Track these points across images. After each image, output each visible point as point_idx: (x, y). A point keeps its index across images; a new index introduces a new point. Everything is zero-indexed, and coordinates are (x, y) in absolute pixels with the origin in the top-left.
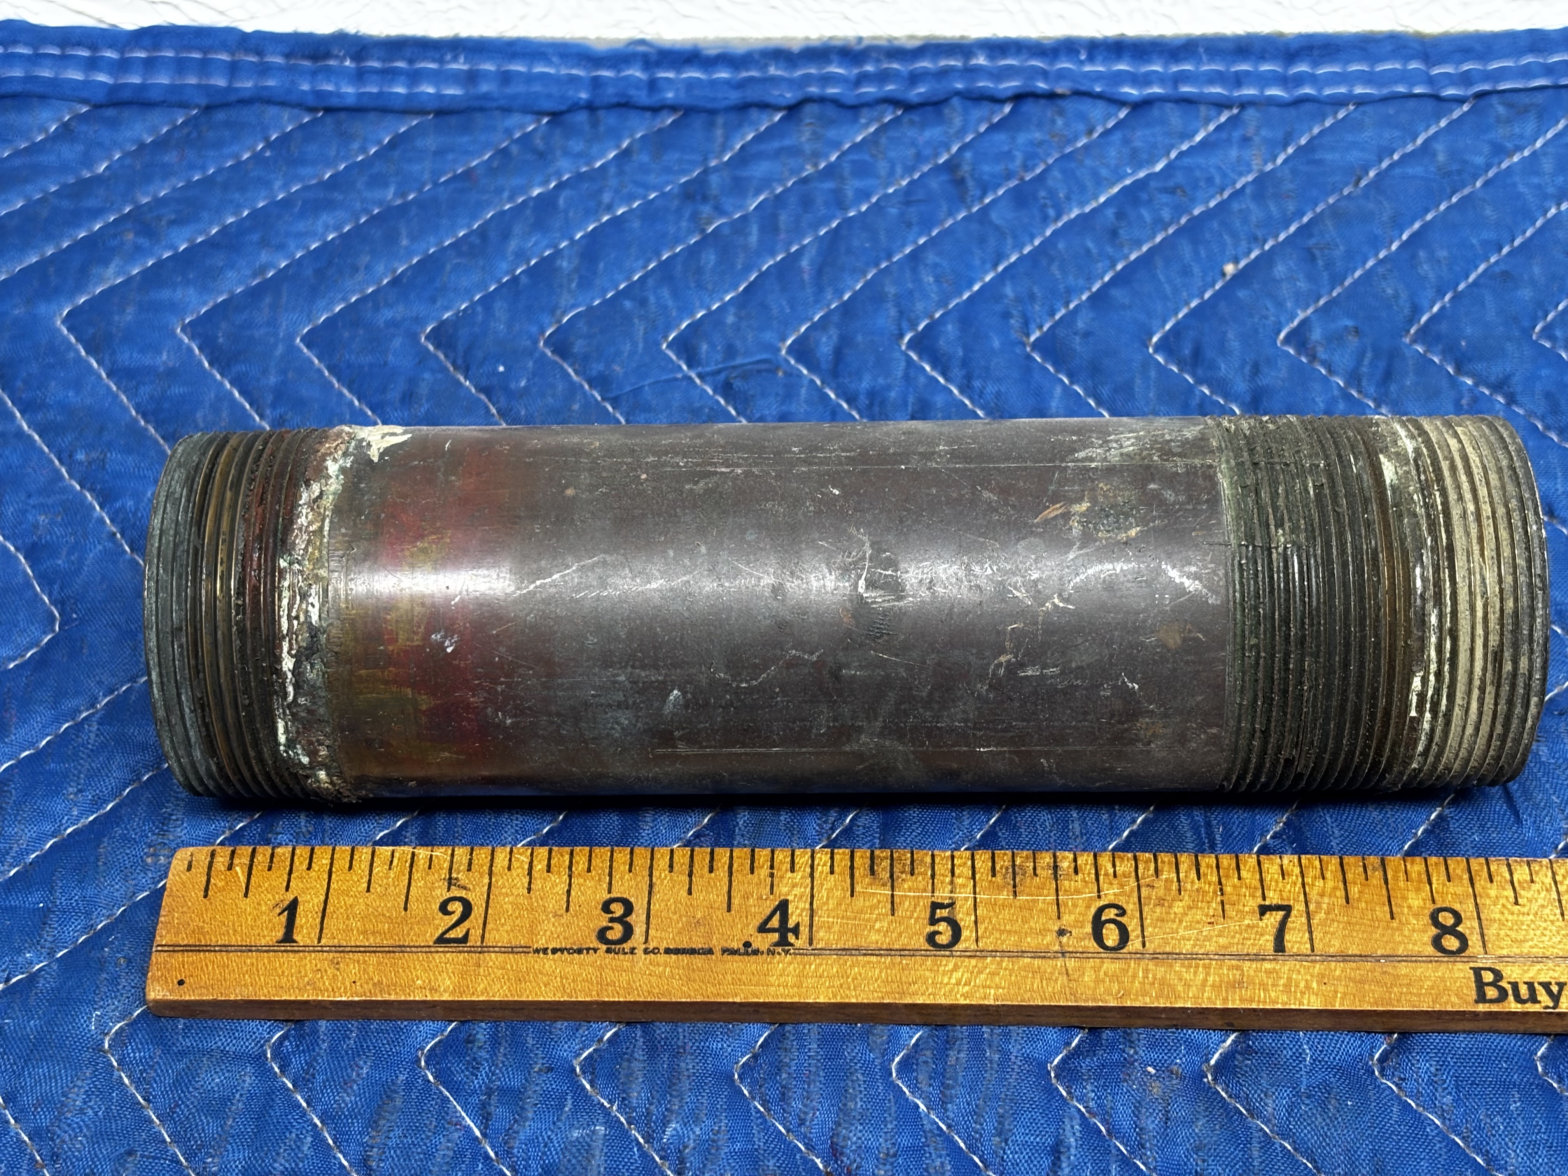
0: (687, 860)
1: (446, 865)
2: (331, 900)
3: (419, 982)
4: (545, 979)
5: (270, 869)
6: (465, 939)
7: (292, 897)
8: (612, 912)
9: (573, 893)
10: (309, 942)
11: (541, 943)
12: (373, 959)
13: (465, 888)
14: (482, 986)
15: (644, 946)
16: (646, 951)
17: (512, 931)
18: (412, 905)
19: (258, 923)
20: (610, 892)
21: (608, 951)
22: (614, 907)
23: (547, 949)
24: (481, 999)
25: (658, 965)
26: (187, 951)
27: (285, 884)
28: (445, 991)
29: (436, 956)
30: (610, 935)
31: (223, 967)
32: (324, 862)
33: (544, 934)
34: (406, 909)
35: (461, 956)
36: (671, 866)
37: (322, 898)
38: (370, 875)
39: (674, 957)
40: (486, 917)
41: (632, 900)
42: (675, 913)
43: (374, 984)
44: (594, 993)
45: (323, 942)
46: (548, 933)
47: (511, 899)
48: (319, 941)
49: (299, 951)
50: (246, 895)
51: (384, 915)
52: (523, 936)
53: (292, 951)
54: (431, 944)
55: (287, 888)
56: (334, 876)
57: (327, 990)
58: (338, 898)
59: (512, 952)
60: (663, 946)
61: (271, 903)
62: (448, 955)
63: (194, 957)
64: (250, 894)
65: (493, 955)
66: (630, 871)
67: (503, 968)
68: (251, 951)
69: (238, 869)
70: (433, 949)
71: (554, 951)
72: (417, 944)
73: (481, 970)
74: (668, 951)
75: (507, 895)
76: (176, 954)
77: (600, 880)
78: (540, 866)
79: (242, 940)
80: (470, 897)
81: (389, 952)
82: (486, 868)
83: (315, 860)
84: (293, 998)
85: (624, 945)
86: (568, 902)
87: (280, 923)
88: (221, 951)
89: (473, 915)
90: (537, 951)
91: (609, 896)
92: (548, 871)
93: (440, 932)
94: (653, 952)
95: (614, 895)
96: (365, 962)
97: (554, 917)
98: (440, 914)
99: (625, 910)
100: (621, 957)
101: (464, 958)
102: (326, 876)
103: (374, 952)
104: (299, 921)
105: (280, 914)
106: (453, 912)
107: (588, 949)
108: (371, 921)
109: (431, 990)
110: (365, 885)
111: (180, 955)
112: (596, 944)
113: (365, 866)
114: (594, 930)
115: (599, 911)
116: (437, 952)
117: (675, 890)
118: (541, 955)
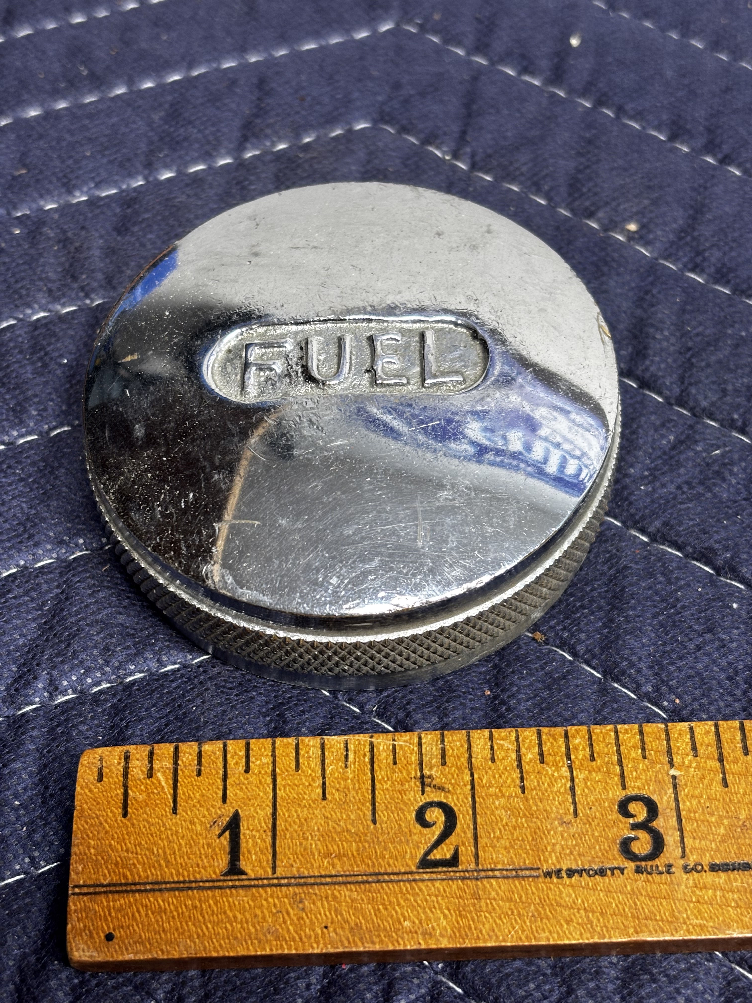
0: (712, 737)
1: (414, 758)
2: (279, 812)
3: (407, 924)
4: (566, 913)
5: (199, 774)
6: (454, 861)
7: (232, 811)
8: (632, 816)
9: (578, 791)
10: (261, 873)
11: (551, 864)
12: (344, 892)
13: (441, 788)
14: (487, 926)
15: (682, 862)
16: (686, 869)
17: (512, 846)
18: (381, 815)
19: (195, 849)
20: (624, 787)
21: (638, 870)
22: (633, 807)
23: (559, 871)
24: (489, 944)
25: (705, 887)
26: (111, 892)
27: (220, 793)
28: (442, 935)
29: (422, 886)
30: (636, 848)
31: (160, 913)
32: (264, 760)
33: (553, 850)
34: (374, 822)
35: (454, 885)
36: (694, 748)
37: (269, 811)
38: (324, 777)
39: (723, 875)
40: (475, 829)
41: (655, 797)
42: (712, 814)
43: (351, 929)
44: (631, 931)
45: (279, 870)
46: (558, 847)
47: (502, 800)
48: (274, 872)
49: (250, 886)
50: (175, 811)
51: (348, 831)
52: (527, 853)
53: (243, 887)
54: (414, 869)
55: (224, 798)
56: (279, 780)
57: (294, 940)
58: (288, 810)
59: (517, 877)
60: (706, 861)
61: (207, 821)
62: (437, 884)
63: (121, 901)
64: (180, 810)
65: (493, 881)
66: (644, 757)
67: (510, 900)
68: (190, 888)
69: (159, 775)
70: (417, 877)
71: (571, 873)
72: (396, 870)
73: (483, 903)
74: (714, 868)
75: (497, 797)
76: (98, 898)
77: (608, 772)
78: (530, 755)
79: (178, 874)
80: (451, 801)
81: (363, 882)
82: (464, 761)
83: (252, 759)
84: (253, 953)
85: (657, 862)
86: (575, 803)
87: (222, 848)
88: (153, 890)
89: (458, 826)
90: (548, 874)
91: (624, 793)
92: (542, 762)
93: (422, 852)
94: (694, 869)
95: (631, 792)
96: (335, 898)
97: (561, 824)
98: (418, 826)
99: (649, 812)
100: (657, 878)
101: (459, 888)
102: (269, 780)
103: (345, 883)
104: (245, 844)
105: (220, 836)
106: (435, 823)
107: (612, 870)
108: (334, 840)
109: (424, 934)
110: (319, 790)
111: (103, 898)
112: (620, 861)
113: (315, 764)
114: (614, 841)
115: (616, 816)
116: (423, 880)
117: (706, 781)
118: (555, 880)
